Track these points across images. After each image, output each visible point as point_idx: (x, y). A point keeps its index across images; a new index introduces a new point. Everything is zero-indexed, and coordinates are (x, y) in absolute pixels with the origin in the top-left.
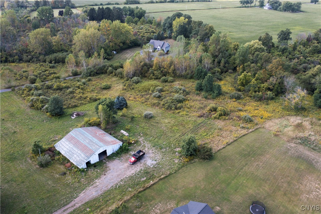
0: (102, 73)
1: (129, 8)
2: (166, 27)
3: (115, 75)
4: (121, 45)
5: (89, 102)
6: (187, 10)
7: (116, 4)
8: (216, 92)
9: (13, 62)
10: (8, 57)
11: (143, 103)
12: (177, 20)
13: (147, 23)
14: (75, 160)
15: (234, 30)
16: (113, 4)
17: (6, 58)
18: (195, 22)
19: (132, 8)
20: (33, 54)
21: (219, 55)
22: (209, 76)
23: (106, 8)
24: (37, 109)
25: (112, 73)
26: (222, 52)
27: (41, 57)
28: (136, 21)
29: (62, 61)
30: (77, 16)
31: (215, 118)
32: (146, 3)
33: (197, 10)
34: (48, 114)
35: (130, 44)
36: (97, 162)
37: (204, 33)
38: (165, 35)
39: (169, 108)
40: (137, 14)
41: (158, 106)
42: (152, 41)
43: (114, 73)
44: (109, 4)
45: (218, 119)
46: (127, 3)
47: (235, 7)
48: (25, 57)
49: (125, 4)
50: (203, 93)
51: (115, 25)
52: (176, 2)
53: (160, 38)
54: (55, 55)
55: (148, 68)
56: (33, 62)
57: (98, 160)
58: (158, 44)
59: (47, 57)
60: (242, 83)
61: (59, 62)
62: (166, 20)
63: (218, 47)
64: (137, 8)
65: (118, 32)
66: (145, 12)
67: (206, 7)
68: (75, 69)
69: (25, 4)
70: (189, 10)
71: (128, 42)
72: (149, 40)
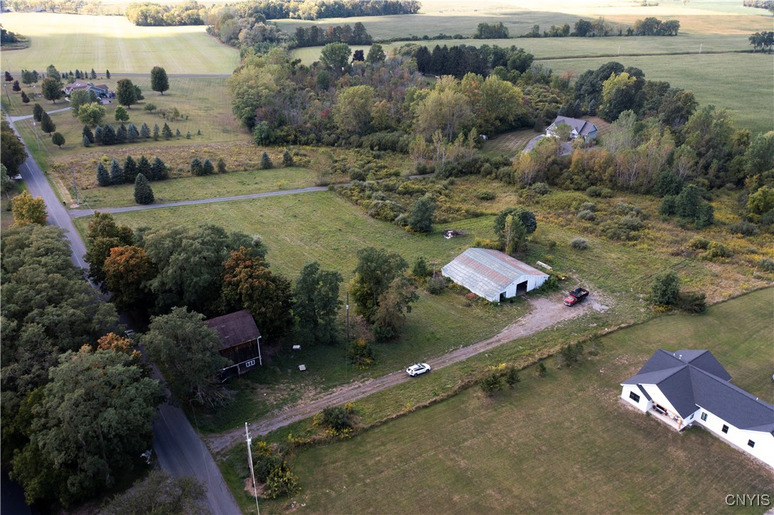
0: (471, 173)
1: (496, 47)
2: (582, 92)
3: (496, 178)
4: (498, 123)
5: (465, 217)
6: (620, 55)
7: (456, 37)
8: (703, 218)
9: (307, 144)
10: (298, 134)
11: (562, 226)
12: (613, 78)
13: (538, 81)
14: (482, 289)
15: (736, 104)
16: (450, 38)
17: (296, 136)
18: (651, 85)
19: (502, 50)
20: (339, 131)
21: (707, 152)
22: (692, 188)
24: (386, 219)
25: (490, 173)
26: (714, 147)
27: (354, 138)
28: (514, 77)
29: (392, 147)
30: (395, 64)
31: (705, 259)
32: (521, 37)
33: (643, 55)
34: (407, 228)
35: (513, 124)
36: (514, 297)
37: (673, 107)
38: (583, 109)
39: (615, 237)
40: (514, 62)
41: (591, 233)
42: (559, 118)
43: (494, 175)
44: (441, 37)
45: (711, 260)
46: (481, 35)
47: (735, 52)
48: (325, 135)
49: (477, 37)
50: (676, 219)
51: (491, 85)
52: (590, 36)
53: (574, 113)
54: (379, 135)
55: (561, 170)
56: (340, 146)
57: (515, 295)
58: (574, 124)
59: (364, 138)
60: (757, 207)
61: (385, 150)
62: (584, 77)
63: (707, 137)
64: (514, 48)
65: (494, 98)
66: (531, 58)
67: (662, 49)
68: (423, 162)
69: (277, 34)
70: (624, 55)
71: (511, 118)
72: (550, 117)
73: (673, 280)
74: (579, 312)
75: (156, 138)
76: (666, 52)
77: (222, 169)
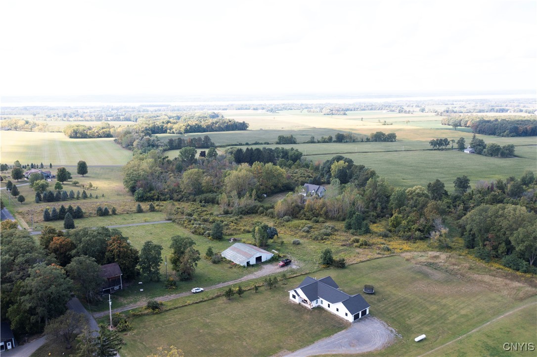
0: (253, 213)
1: (283, 149)
2: (324, 172)
3: (266, 215)
4: (273, 188)
5: (243, 233)
6: (357, 152)
7: (265, 143)
8: (363, 229)
9: (164, 200)
10: (160, 195)
11: (292, 235)
12: (336, 163)
13: (303, 166)
14: (238, 260)
15: (410, 177)
16: (262, 144)
17: (158, 196)
18: (357, 167)
19: (286, 150)
20: (183, 193)
21: (376, 199)
22: (357, 214)
23: (255, 150)
24: (200, 234)
25: (263, 213)
26: (379, 197)
27: (191, 197)
28: (290, 165)
29: (214, 202)
30: (223, 157)
31: (356, 247)
32: (304, 143)
33: (371, 152)
34: (210, 237)
35: (282, 188)
37: (364, 177)
38: (322, 181)
39: (316, 239)
40: (291, 156)
41: (305, 237)
42: (306, 185)
43: (265, 213)
44: (256, 144)
45: (359, 247)
46: (280, 142)
47: (424, 150)
48: (175, 195)
49: (277, 143)
50: (351, 231)
51: (268, 168)
52: (345, 142)
53: (317, 182)
54: (205, 195)
55: (300, 210)
56: (183, 201)
57: (255, 263)
58: (313, 188)
59: (197, 197)
60: (393, 224)
61: (208, 203)
62: (325, 164)
64: (292, 149)
65: (270, 175)
66: (301, 154)
67: (383, 149)
68: (226, 208)
69: (157, 143)
70: (359, 152)
71: (280, 185)
72: (303, 184)
73: (329, 252)
74: (285, 269)
75: (78, 198)
76: (384, 150)
77: (114, 212)
